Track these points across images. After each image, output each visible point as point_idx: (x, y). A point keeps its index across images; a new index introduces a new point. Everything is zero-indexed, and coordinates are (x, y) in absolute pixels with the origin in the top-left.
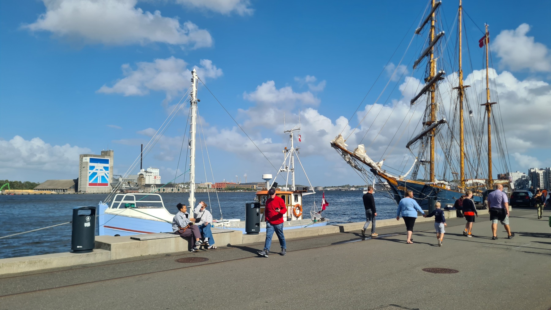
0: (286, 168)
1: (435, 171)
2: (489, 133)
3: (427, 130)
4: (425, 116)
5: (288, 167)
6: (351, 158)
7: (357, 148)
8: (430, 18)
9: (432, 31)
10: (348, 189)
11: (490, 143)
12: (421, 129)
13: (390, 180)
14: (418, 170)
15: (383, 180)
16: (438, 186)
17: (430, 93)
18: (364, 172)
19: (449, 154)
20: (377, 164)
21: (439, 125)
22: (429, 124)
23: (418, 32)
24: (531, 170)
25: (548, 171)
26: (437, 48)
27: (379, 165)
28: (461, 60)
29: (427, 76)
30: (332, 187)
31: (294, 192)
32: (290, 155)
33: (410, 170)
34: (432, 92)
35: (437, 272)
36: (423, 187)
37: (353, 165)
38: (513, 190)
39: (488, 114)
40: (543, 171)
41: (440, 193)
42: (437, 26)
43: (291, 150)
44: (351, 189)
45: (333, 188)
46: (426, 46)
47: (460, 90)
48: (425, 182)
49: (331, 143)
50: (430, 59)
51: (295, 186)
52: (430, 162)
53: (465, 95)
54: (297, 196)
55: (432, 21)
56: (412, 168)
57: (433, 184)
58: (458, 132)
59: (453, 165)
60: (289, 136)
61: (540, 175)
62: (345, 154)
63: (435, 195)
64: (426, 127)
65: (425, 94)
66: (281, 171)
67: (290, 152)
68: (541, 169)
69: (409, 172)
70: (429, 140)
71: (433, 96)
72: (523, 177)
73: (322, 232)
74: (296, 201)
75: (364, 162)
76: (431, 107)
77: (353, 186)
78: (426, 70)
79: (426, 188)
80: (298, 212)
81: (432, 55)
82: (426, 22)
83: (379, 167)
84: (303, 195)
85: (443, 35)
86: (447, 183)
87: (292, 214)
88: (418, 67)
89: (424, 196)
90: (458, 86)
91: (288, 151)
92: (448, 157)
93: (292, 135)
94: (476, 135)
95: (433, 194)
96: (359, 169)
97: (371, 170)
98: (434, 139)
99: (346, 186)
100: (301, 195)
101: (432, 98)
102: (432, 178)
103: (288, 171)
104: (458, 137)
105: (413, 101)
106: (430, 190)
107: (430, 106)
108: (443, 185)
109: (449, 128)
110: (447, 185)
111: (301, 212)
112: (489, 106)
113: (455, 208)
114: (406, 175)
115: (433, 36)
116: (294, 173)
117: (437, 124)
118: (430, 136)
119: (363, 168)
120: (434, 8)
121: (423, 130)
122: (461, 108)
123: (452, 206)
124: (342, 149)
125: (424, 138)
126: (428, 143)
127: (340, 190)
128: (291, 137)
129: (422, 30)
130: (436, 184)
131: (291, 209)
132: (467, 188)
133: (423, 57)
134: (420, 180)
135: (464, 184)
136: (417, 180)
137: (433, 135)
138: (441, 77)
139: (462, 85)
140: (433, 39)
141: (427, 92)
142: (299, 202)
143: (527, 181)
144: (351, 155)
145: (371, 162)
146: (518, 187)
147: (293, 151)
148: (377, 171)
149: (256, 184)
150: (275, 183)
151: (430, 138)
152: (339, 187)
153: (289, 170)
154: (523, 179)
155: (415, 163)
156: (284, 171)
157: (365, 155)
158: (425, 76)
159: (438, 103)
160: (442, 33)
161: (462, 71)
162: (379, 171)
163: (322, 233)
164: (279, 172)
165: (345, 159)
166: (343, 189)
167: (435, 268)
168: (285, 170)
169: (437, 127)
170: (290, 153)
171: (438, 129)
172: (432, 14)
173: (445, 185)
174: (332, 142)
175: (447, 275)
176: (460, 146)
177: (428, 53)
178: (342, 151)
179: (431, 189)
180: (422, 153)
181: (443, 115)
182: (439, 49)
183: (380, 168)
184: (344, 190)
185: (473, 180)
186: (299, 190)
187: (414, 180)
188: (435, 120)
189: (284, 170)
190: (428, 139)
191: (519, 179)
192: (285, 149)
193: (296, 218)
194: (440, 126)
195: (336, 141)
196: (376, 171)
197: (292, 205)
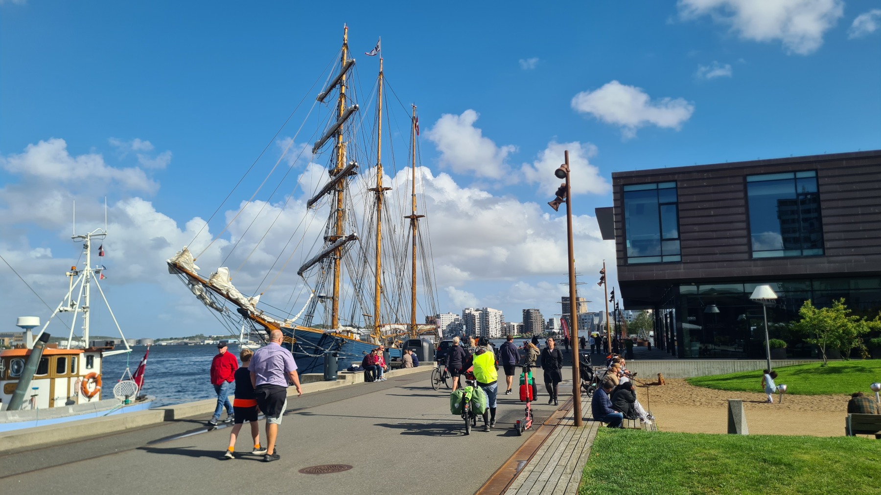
0: (72, 305)
1: (340, 313)
2: (414, 258)
3: (329, 249)
4: (328, 227)
5: (75, 303)
6: (204, 289)
7: (216, 273)
8: (339, 81)
9: (341, 101)
10: (200, 341)
11: (415, 272)
12: (320, 247)
13: (269, 327)
14: (314, 310)
15: (258, 326)
16: (343, 336)
17: (337, 193)
18: (227, 313)
19: (360, 286)
20: (249, 301)
21: (347, 243)
22: (333, 240)
23: (321, 99)
24: (466, 310)
25: (484, 313)
26: (348, 128)
27: (252, 303)
28: (380, 149)
29: (332, 167)
30: (171, 339)
31: (86, 351)
32: (81, 281)
33: (303, 310)
34: (339, 191)
35: (321, 473)
36: (320, 337)
37: (208, 301)
38: (441, 338)
39: (414, 231)
40: (480, 312)
41: (345, 346)
42: (348, 95)
43: (85, 273)
44: (206, 342)
45: (172, 341)
46: (332, 123)
47: (378, 194)
48: (324, 329)
49: (168, 263)
50: (338, 143)
51: (90, 338)
52: (333, 298)
53: (385, 201)
54: (92, 357)
55: (341, 86)
56: (305, 307)
57: (336, 332)
58: (374, 256)
59: (365, 303)
60: (83, 246)
61: (476, 317)
62: (194, 283)
63: (338, 348)
64: (329, 244)
65: (329, 194)
66: (61, 311)
67: (82, 275)
68: (477, 310)
69: (301, 313)
70: (333, 264)
71: (340, 198)
72: (456, 320)
73: (132, 422)
74: (89, 367)
75: (228, 297)
76: (337, 215)
77: (210, 337)
78: (332, 158)
79: (325, 339)
80: (91, 387)
81: (341, 137)
82: (333, 86)
83: (253, 304)
84: (104, 356)
85: (356, 110)
86: (355, 330)
87: (78, 393)
88: (319, 151)
89: (321, 350)
90: (375, 187)
91: (77, 274)
92: (359, 291)
93: (89, 244)
94: (397, 260)
95: (335, 348)
96: (217, 309)
97: (239, 310)
98: (339, 264)
99: (197, 336)
100: (101, 356)
101: (339, 201)
102: (335, 323)
103: (75, 311)
104: (374, 261)
105: (310, 204)
106: (331, 342)
107: (336, 213)
108: (349, 333)
109: (361, 247)
110: (355, 333)
111: (99, 387)
112: (415, 220)
113: (363, 368)
114: (296, 318)
115: (342, 109)
116: (88, 314)
117: (345, 240)
118: (334, 258)
119: (224, 307)
120: (344, 68)
121: (324, 248)
122: (379, 219)
123: (358, 366)
124: (188, 274)
125: (325, 261)
126: (330, 268)
127: (186, 344)
128: (87, 248)
129: (328, 97)
130: (340, 333)
131: (77, 383)
132: (382, 337)
133: (328, 137)
134: (317, 326)
135: (379, 331)
136: (313, 327)
137: (339, 257)
138: (352, 172)
139: (381, 187)
140: (342, 112)
141: (333, 192)
142: (97, 368)
143: (460, 325)
144: (205, 285)
145: (239, 297)
146: (451, 335)
147: (88, 274)
148: (249, 312)
149: (10, 336)
150: (44, 334)
151: (334, 261)
152: (184, 338)
153: (77, 309)
154: (456, 323)
155: (310, 299)
156: (66, 311)
157: (229, 285)
158: (330, 166)
159: (347, 210)
160: (355, 107)
161: (381, 165)
162: (251, 312)
163: (134, 425)
164: (55, 312)
165: (194, 292)
166: (191, 342)
167: (319, 466)
168: (69, 308)
169: (345, 245)
170: (83, 277)
171: (346, 248)
172: (342, 76)
173: (352, 333)
174: (170, 262)
175: (334, 475)
176: (376, 277)
177: (335, 133)
178: (189, 277)
179: (332, 340)
180: (321, 285)
181: (354, 228)
182: (350, 129)
183: (254, 307)
184: (193, 344)
185: (392, 325)
186: (97, 347)
187: (307, 326)
188: (343, 234)
189: (66, 309)
190: (331, 262)
191: (452, 322)
192: (72, 269)
193: (87, 399)
194: (349, 244)
195: (177, 259)
196: (247, 312)
197: (81, 374)
